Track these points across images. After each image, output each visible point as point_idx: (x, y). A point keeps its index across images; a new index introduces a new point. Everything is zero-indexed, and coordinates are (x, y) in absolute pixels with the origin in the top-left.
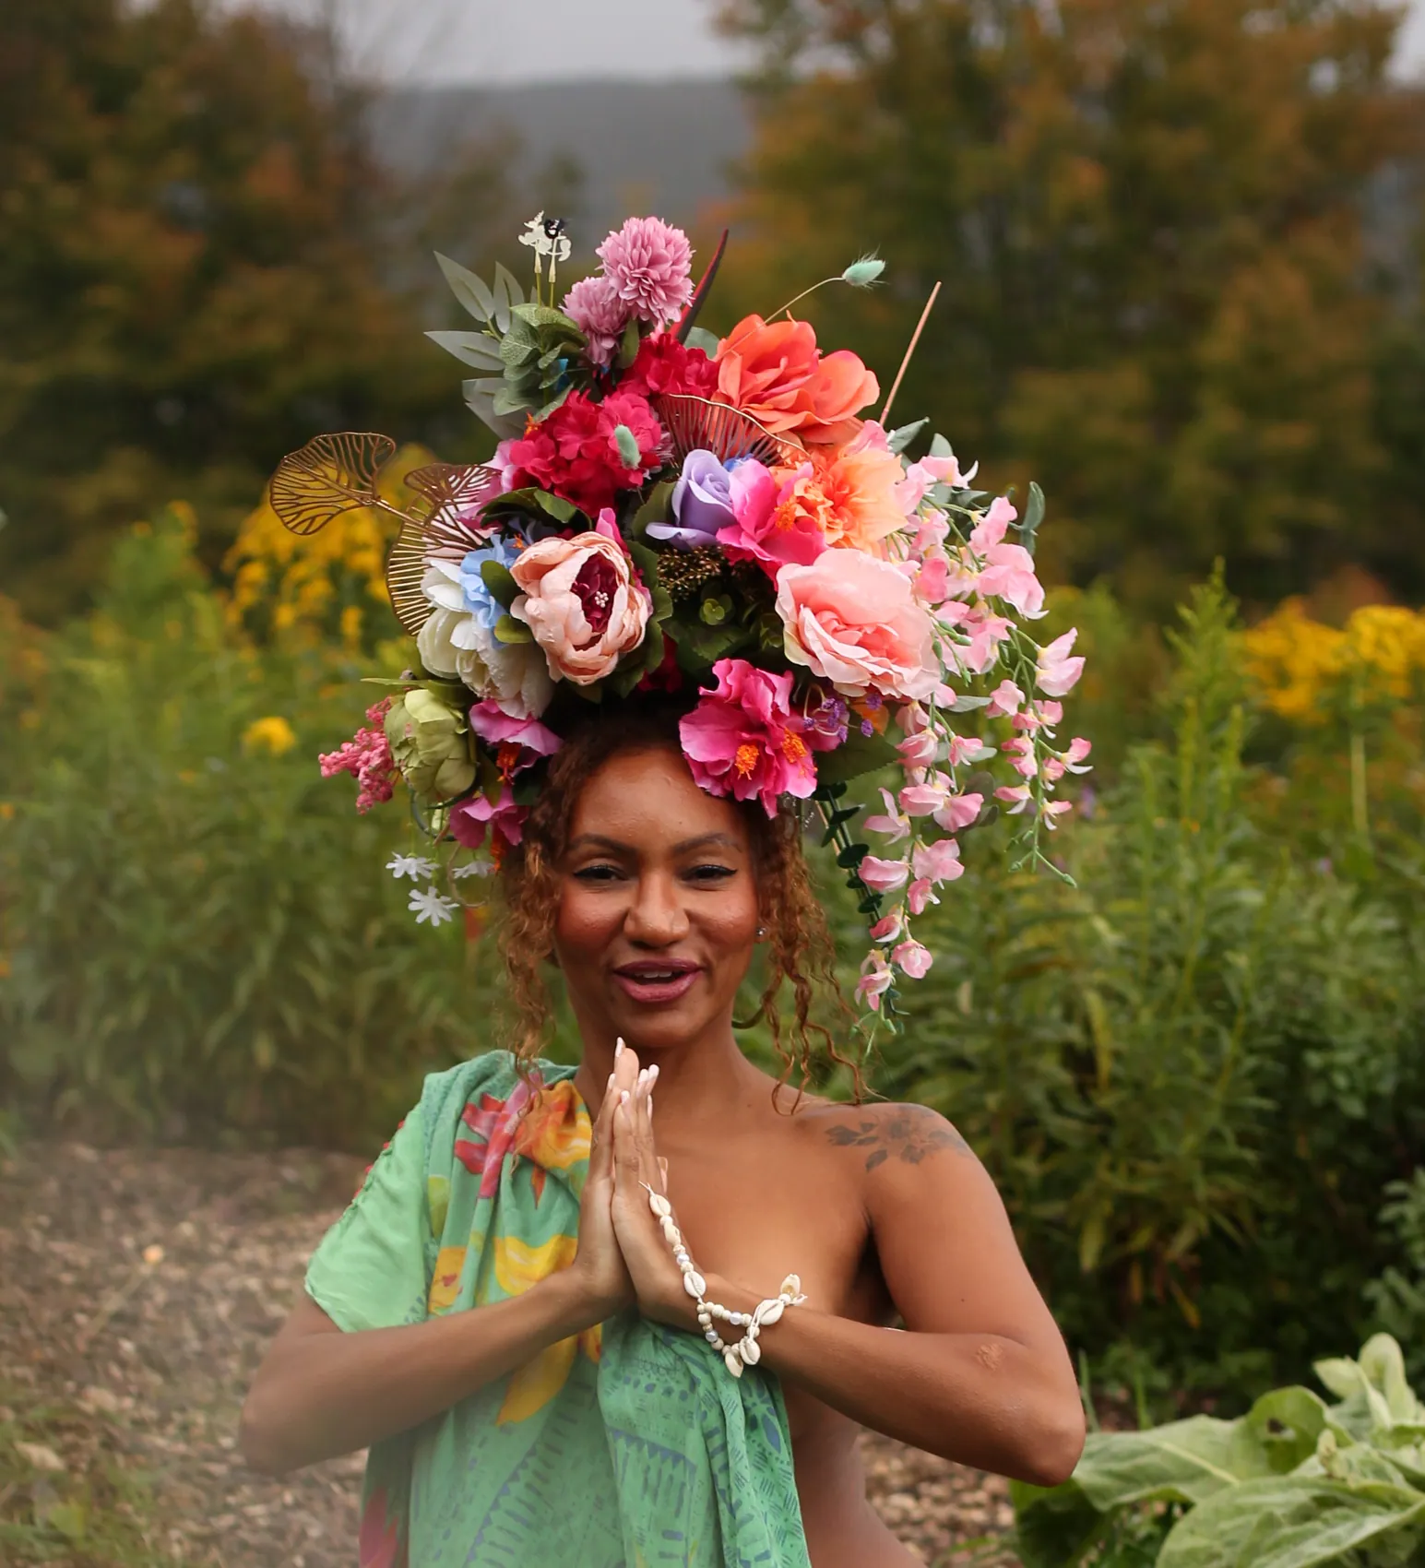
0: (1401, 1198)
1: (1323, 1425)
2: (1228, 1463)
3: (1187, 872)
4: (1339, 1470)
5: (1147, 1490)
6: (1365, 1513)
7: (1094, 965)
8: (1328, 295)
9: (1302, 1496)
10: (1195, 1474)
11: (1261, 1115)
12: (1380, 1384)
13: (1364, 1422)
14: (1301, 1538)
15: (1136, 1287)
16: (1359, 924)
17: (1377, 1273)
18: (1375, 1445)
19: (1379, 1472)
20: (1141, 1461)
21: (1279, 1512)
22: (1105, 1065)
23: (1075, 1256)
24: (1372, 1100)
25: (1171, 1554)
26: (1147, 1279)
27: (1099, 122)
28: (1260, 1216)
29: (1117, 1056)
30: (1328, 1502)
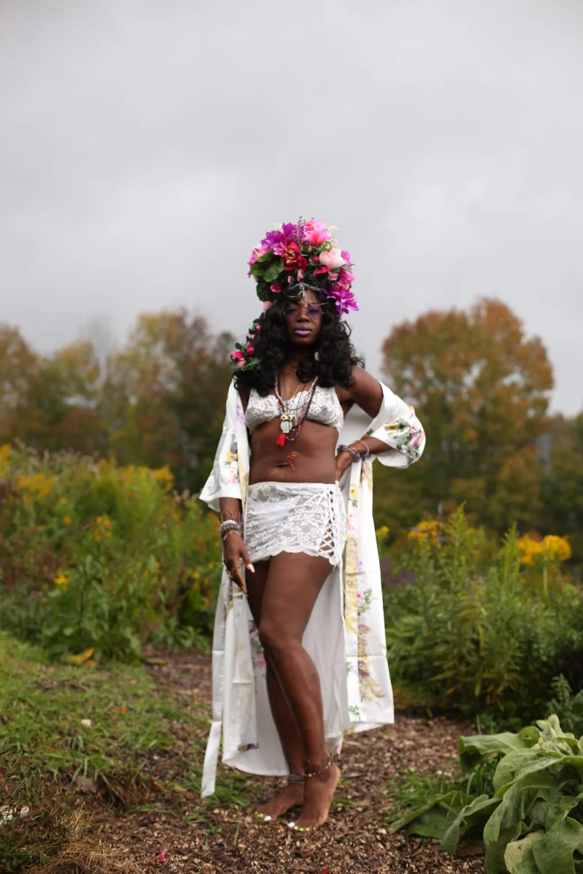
0: (557, 681)
1: (539, 736)
2: (514, 744)
3: (504, 598)
4: (544, 747)
5: (494, 750)
6: (550, 759)
7: (480, 619)
8: (529, 464)
9: (534, 754)
10: (506, 747)
11: (520, 658)
12: (553, 726)
13: (549, 736)
14: (533, 764)
15: (488, 701)
16: (546, 613)
17: (549, 700)
18: (553, 742)
19: (554, 749)
20: (492, 743)
21: (528, 757)
22: (482, 645)
23: (473, 691)
24: (549, 657)
25: (500, 767)
26: (491, 699)
27: (475, 421)
28: (519, 684)
29: (486, 643)
30: (540, 755)
